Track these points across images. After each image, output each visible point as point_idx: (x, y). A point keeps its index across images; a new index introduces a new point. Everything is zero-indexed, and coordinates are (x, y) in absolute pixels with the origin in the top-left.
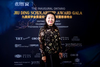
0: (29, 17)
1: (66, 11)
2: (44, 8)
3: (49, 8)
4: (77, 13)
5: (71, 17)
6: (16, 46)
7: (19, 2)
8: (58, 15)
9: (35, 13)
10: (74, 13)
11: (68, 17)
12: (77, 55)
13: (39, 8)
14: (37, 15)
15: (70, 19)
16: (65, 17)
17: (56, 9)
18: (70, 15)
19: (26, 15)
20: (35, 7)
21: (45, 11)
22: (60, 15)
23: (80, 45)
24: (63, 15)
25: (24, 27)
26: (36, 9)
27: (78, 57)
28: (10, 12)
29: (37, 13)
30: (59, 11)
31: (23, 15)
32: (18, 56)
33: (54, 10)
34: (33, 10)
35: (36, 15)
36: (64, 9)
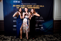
1: (37, 5)
2: (27, 4)
3: (29, 4)
4: (42, 6)
6: (14, 21)
9: (22, 6)
10: (40, 6)
11: (38, 8)
13: (24, 4)
15: (38, 9)
16: (36, 8)
17: (32, 4)
21: (27, 5)
22: (34, 7)
23: (43, 21)
26: (23, 4)
27: (43, 26)
28: (11, 5)
29: (24, 6)
30: (34, 5)
32: (15, 26)
33: (31, 5)
36: (36, 4)
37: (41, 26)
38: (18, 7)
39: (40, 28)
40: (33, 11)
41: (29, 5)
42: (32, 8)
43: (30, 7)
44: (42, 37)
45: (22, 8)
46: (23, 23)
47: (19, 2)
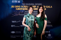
0: (20, 9)
2: (29, 4)
4: (49, 7)
6: (12, 26)
7: (14, 0)
10: (47, 7)
13: (26, 4)
17: (36, 4)
19: (18, 8)
20: (24, 3)
23: (51, 26)
25: (17, 15)
27: (50, 33)
28: (9, 6)
29: (25, 6)
30: (38, 5)
31: (16, 8)
32: (13, 32)
34: (22, 5)
35: (24, 8)
36: (41, 4)
42: (35, 9)
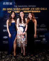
2: (22, 6)
5: (40, 11)
7: (5, 2)
8: (31, 10)
9: (16, 9)
10: (41, 9)
11: (38, 11)
12: (44, 36)
13: (19, 6)
14: (17, 10)
15: (39, 13)
16: (36, 11)
17: (30, 6)
18: (39, 10)
19: (10, 10)
20: (16, 5)
22: (33, 10)
23: (46, 29)
24: (35, 10)
30: (32, 7)
31: (8, 10)
34: (15, 7)
36: (35, 6)
37: (43, 37)
38: (9, 11)
39: (42, 40)
40: (31, 16)
41: (24, 7)
42: (29, 11)
43: (26, 10)
44: (44, 53)
45: (16, 12)
46: (18, 33)
47: (11, 4)
